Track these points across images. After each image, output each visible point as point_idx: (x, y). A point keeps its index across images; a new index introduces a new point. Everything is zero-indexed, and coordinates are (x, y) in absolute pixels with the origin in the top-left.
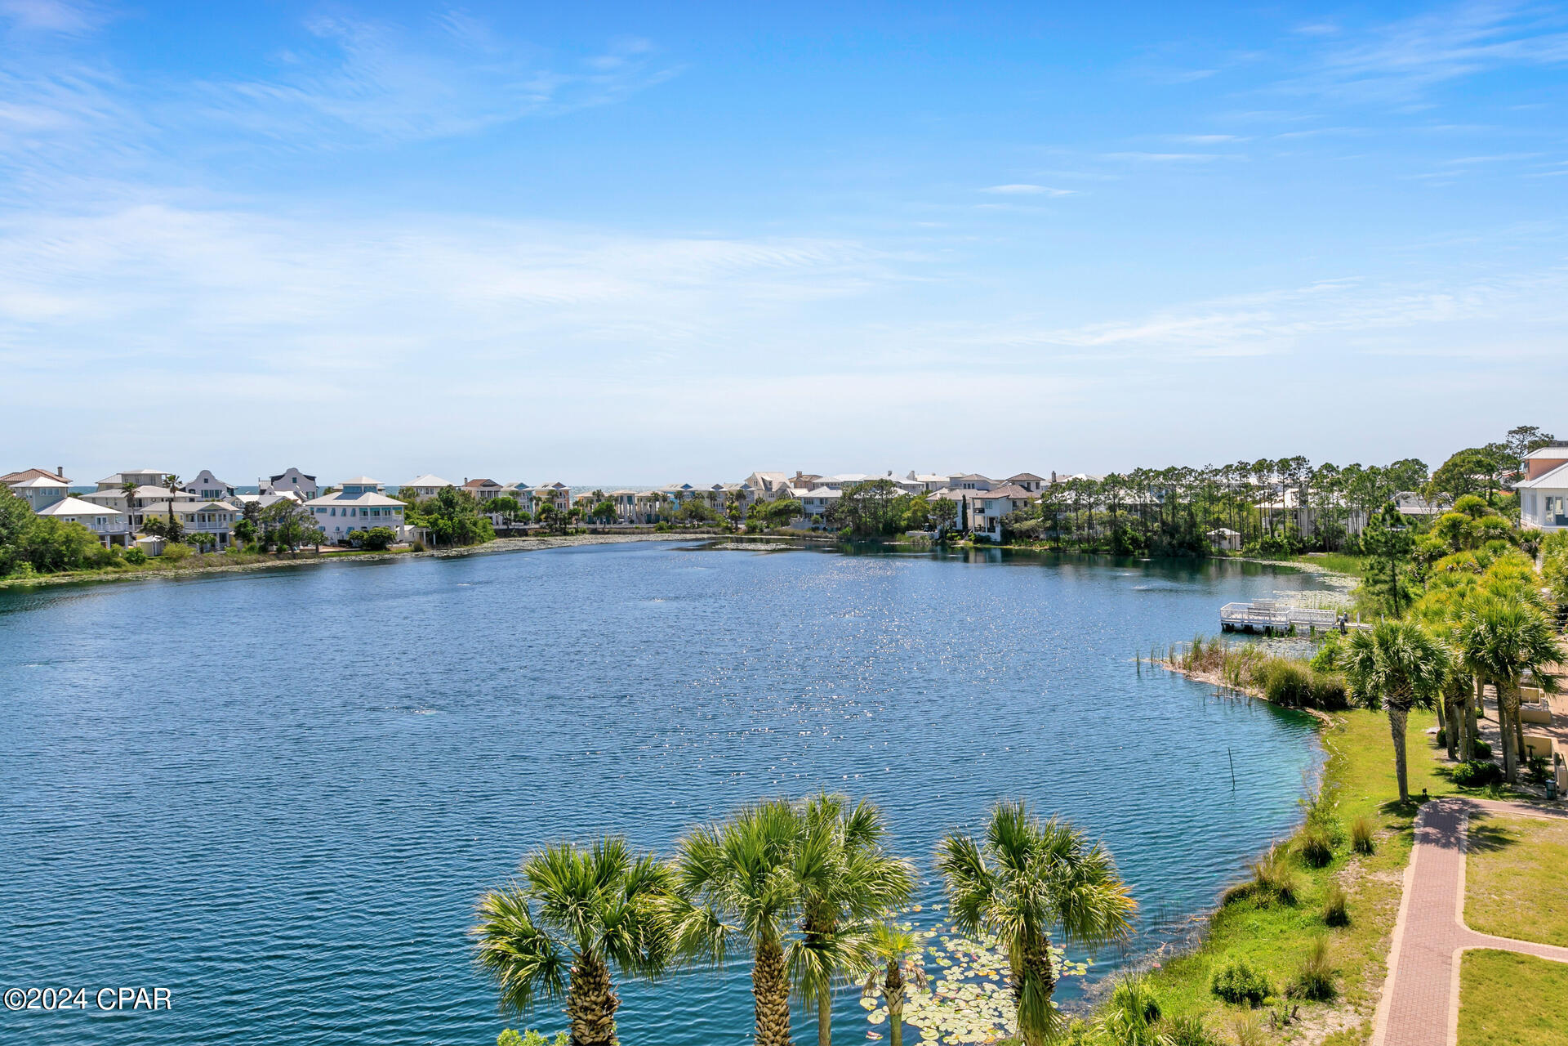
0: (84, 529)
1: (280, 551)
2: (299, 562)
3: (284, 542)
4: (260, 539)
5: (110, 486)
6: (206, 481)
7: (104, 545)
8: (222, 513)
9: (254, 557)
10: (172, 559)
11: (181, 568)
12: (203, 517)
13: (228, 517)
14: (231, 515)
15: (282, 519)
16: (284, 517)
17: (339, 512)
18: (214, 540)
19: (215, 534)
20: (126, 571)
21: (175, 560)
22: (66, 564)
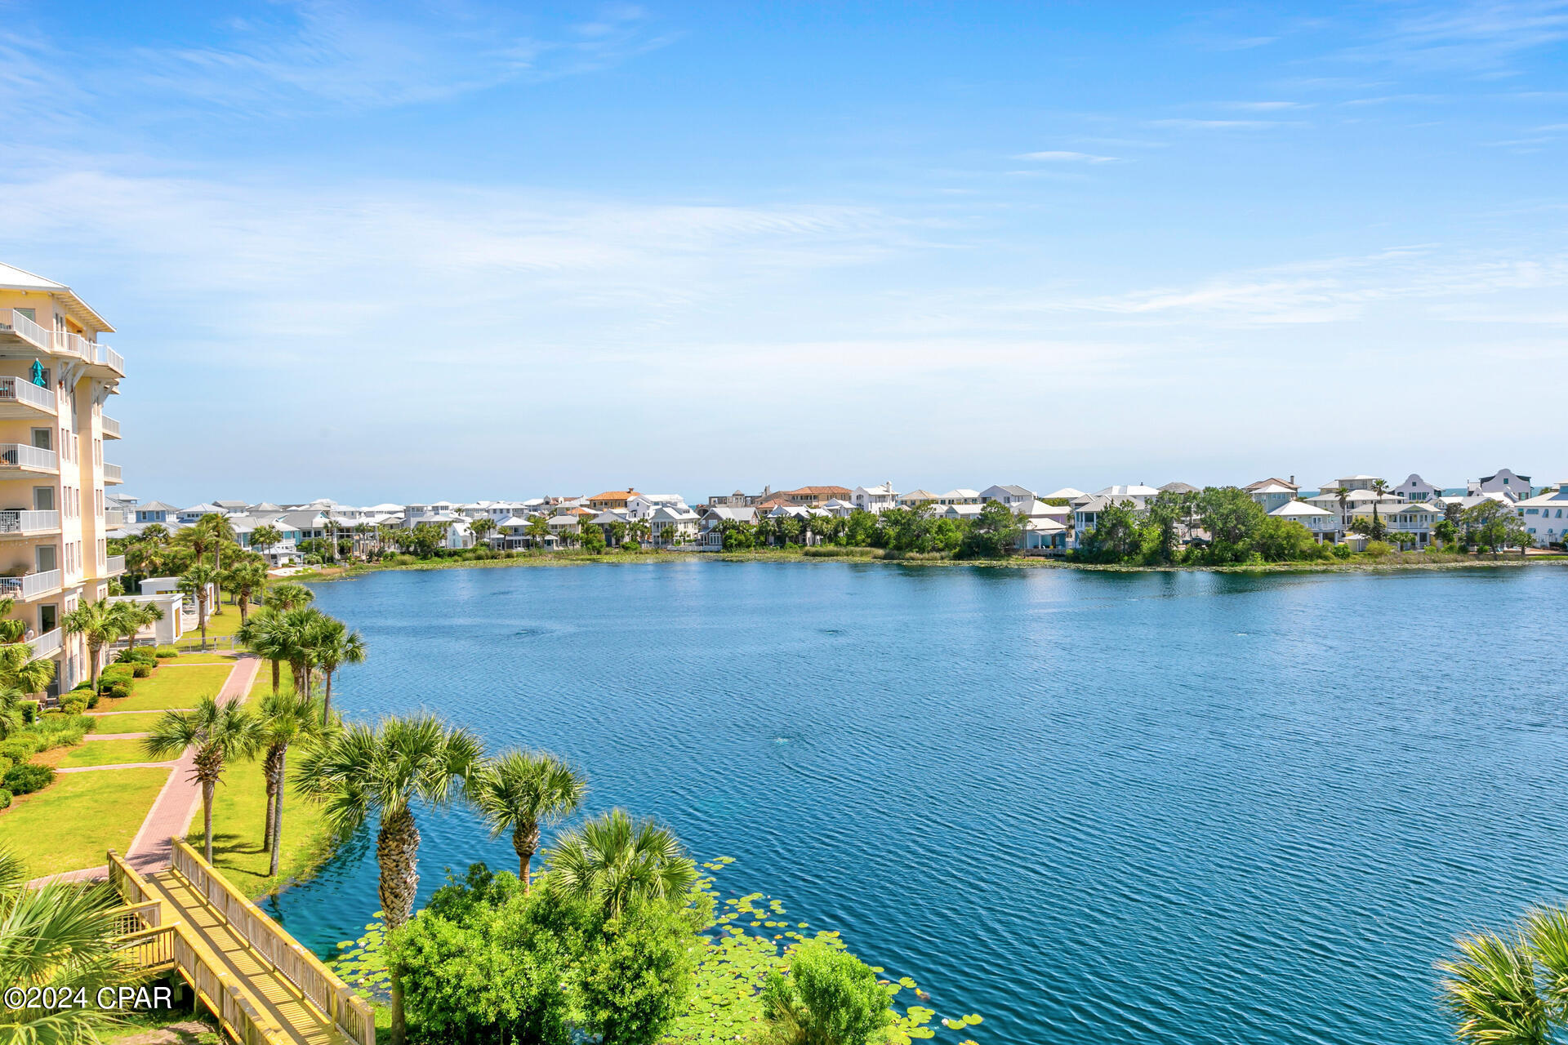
0: (1301, 527)
1: (1481, 551)
2: (1499, 563)
3: (1486, 543)
4: (1460, 539)
5: (1329, 491)
6: (1414, 484)
7: (1317, 541)
8: (1424, 514)
9: (1452, 556)
10: (1374, 555)
11: (1380, 563)
12: (1405, 517)
13: (1429, 519)
14: (1433, 516)
15: (1485, 520)
16: (1487, 518)
17: (1552, 514)
18: (1414, 539)
19: (1416, 534)
20: (1332, 564)
21: (1376, 556)
22: (1286, 555)
